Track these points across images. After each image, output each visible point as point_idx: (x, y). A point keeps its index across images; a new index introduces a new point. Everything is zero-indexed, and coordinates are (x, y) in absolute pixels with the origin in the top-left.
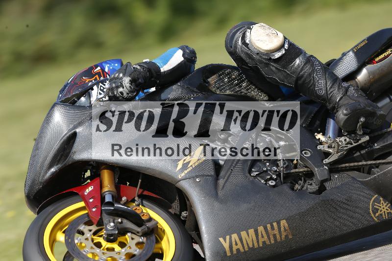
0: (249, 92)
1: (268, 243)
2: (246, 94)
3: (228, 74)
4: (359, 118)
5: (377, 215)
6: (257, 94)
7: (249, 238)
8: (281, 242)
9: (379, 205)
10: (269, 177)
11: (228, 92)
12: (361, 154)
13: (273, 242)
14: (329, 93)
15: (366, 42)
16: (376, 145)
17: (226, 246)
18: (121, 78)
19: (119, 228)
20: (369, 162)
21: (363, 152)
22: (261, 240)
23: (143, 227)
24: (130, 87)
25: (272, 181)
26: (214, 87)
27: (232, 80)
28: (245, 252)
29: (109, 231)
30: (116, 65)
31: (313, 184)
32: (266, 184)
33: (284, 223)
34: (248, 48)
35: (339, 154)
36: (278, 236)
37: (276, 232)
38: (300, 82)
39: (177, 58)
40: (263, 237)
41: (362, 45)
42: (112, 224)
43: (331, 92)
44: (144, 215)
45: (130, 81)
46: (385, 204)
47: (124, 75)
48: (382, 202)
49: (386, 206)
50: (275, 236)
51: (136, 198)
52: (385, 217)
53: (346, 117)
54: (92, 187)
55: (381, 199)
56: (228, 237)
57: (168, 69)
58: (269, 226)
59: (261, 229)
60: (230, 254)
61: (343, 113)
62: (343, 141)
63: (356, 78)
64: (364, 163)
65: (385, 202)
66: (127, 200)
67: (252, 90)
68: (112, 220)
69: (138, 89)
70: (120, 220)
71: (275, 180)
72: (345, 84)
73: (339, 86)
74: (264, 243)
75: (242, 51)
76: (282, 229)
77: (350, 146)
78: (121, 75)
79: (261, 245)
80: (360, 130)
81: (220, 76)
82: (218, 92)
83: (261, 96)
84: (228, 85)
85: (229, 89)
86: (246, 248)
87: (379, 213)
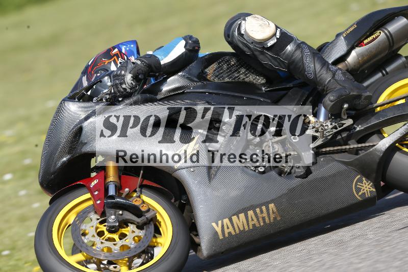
0: (247, 77)
1: (257, 225)
2: (244, 79)
3: (228, 61)
4: (343, 104)
5: (360, 193)
6: (256, 78)
7: (240, 222)
9: (362, 184)
11: (227, 80)
13: (262, 224)
15: (356, 26)
17: (219, 230)
19: (120, 220)
21: (344, 135)
22: (251, 223)
23: (143, 218)
25: (261, 168)
26: (213, 76)
27: (231, 66)
28: (236, 235)
29: (110, 223)
30: (132, 46)
32: (255, 171)
33: (272, 206)
36: (267, 219)
37: (265, 215)
39: (179, 49)
40: (252, 220)
41: (351, 29)
42: (113, 217)
43: (320, 75)
45: (132, 77)
46: (367, 184)
47: (126, 71)
48: (365, 181)
49: (368, 185)
50: (264, 218)
51: (137, 190)
52: (368, 195)
53: (332, 103)
54: (98, 180)
55: (364, 179)
56: (220, 222)
58: (258, 210)
59: (250, 213)
60: (222, 238)
61: (329, 99)
62: (329, 125)
63: (346, 60)
65: (367, 182)
66: (130, 192)
67: (250, 74)
68: (113, 213)
70: (121, 212)
74: (254, 225)
75: (239, 40)
76: (271, 211)
77: (335, 131)
78: (123, 72)
79: (251, 228)
80: (345, 115)
81: (219, 64)
82: (216, 80)
83: (259, 79)
84: (227, 73)
85: (228, 76)
86: (237, 231)
87: (362, 192)
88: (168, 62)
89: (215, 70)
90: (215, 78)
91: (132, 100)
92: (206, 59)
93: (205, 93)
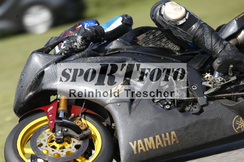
0: (167, 45)
1: (162, 146)
2: (164, 46)
3: (153, 33)
4: (229, 65)
5: (238, 128)
6: (173, 46)
7: (149, 142)
8: (171, 146)
9: (239, 122)
10: (166, 103)
11: (151, 45)
12: (231, 89)
13: (165, 145)
14: (213, 48)
16: (242, 82)
17: (134, 147)
18: (76, 37)
19: (65, 134)
20: (236, 94)
21: (232, 87)
22: (157, 144)
23: (81, 134)
24: (81, 42)
25: (168, 106)
26: (141, 42)
27: (156, 37)
29: (57, 136)
31: (197, 107)
32: (163, 108)
33: (173, 133)
34: (163, 17)
35: (216, 88)
36: (169, 142)
37: (168, 139)
38: (195, 40)
39: (118, 23)
40: (159, 142)
41: (242, 15)
42: (60, 132)
43: (215, 47)
44: (82, 126)
45: (82, 38)
46: (243, 122)
47: (78, 34)
48: (241, 120)
50: (167, 142)
51: (80, 115)
52: (243, 130)
53: (219, 65)
54: (52, 107)
55: (241, 118)
56: (135, 142)
57: (110, 30)
58: (163, 135)
59: (157, 137)
60: (136, 153)
61: (217, 62)
62: (219, 79)
63: (237, 37)
64: (233, 94)
65: (243, 120)
66: (74, 116)
67: (169, 44)
68: (60, 129)
69: (87, 43)
70: (66, 129)
71: (170, 105)
72: (225, 42)
73: (220, 44)
74: (159, 146)
75: (159, 19)
76: (172, 137)
78: (76, 35)
79: (157, 147)
80: (231, 73)
81: (147, 34)
82: (143, 45)
83: (175, 47)
84: (152, 41)
85: (153, 43)
86: (147, 149)
87: (239, 127)
88: (109, 31)
89: (143, 39)
90: (143, 44)
91: (80, 54)
92: (138, 31)
93: (135, 53)
